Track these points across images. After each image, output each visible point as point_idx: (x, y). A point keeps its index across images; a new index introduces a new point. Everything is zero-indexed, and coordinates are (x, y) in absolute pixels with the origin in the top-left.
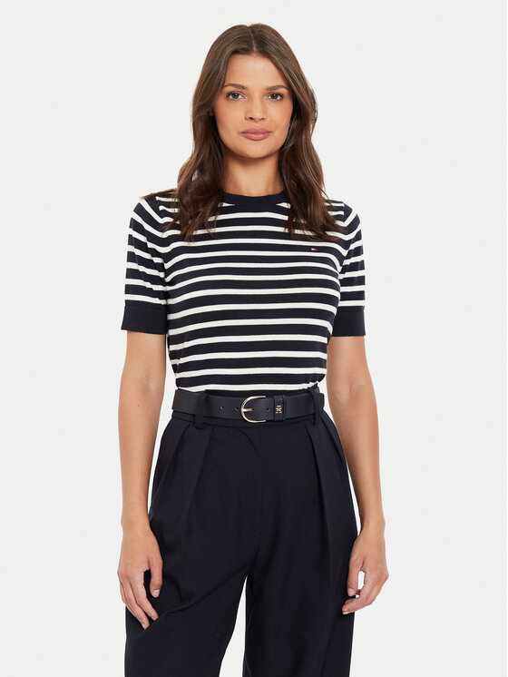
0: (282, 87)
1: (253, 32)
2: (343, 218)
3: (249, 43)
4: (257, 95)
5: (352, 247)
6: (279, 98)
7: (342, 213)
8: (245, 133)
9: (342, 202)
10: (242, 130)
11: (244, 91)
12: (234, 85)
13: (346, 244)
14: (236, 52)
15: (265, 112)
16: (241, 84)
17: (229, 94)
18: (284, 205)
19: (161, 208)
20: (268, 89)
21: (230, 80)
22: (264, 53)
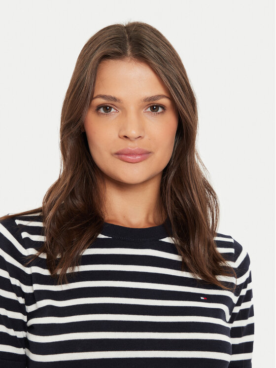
0: (163, 96)
1: (128, 33)
2: (233, 257)
3: (123, 47)
4: (132, 109)
5: (243, 292)
6: (160, 110)
7: (232, 250)
8: (118, 154)
9: (230, 237)
10: (115, 151)
11: (116, 103)
12: (103, 97)
13: (237, 290)
14: (106, 57)
15: (142, 128)
16: (113, 95)
17: (99, 108)
18: (167, 240)
19: (24, 235)
20: (146, 100)
21: (99, 91)
22: (141, 56)
